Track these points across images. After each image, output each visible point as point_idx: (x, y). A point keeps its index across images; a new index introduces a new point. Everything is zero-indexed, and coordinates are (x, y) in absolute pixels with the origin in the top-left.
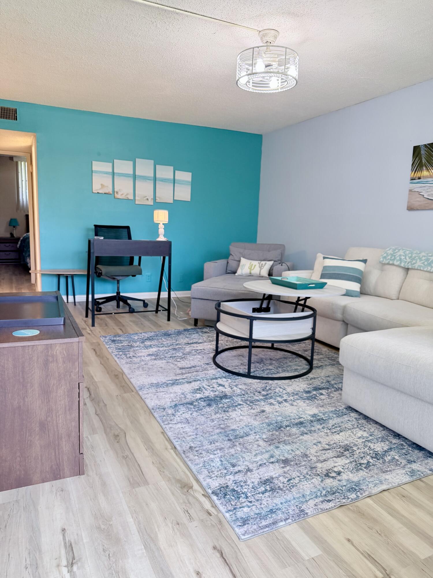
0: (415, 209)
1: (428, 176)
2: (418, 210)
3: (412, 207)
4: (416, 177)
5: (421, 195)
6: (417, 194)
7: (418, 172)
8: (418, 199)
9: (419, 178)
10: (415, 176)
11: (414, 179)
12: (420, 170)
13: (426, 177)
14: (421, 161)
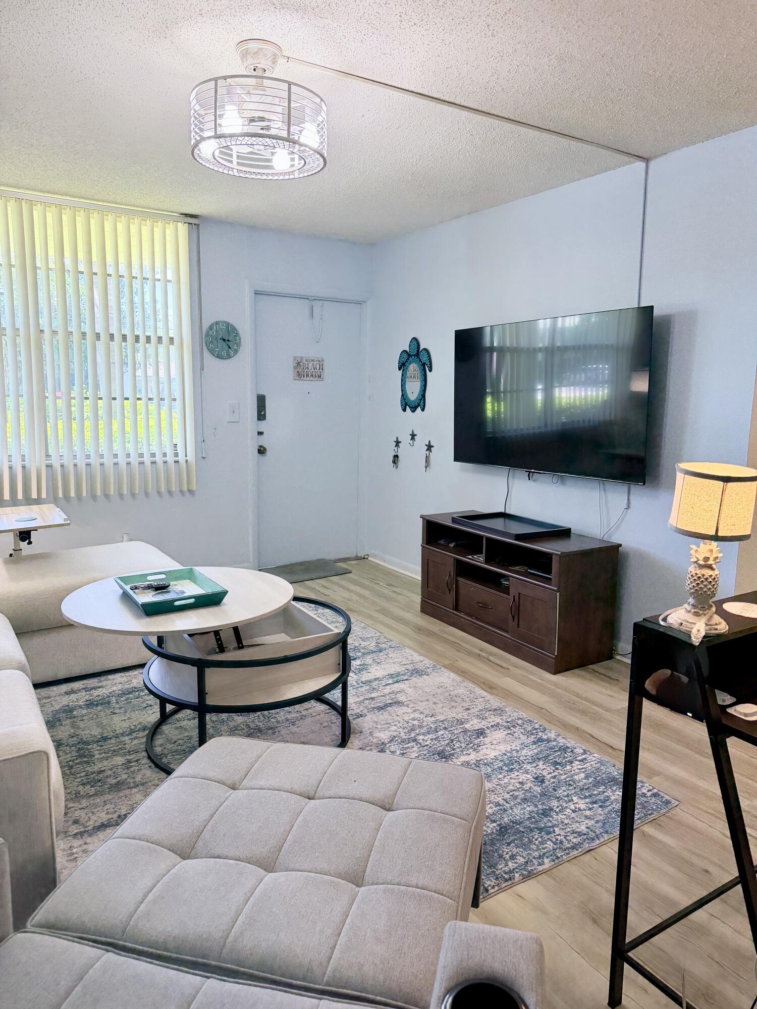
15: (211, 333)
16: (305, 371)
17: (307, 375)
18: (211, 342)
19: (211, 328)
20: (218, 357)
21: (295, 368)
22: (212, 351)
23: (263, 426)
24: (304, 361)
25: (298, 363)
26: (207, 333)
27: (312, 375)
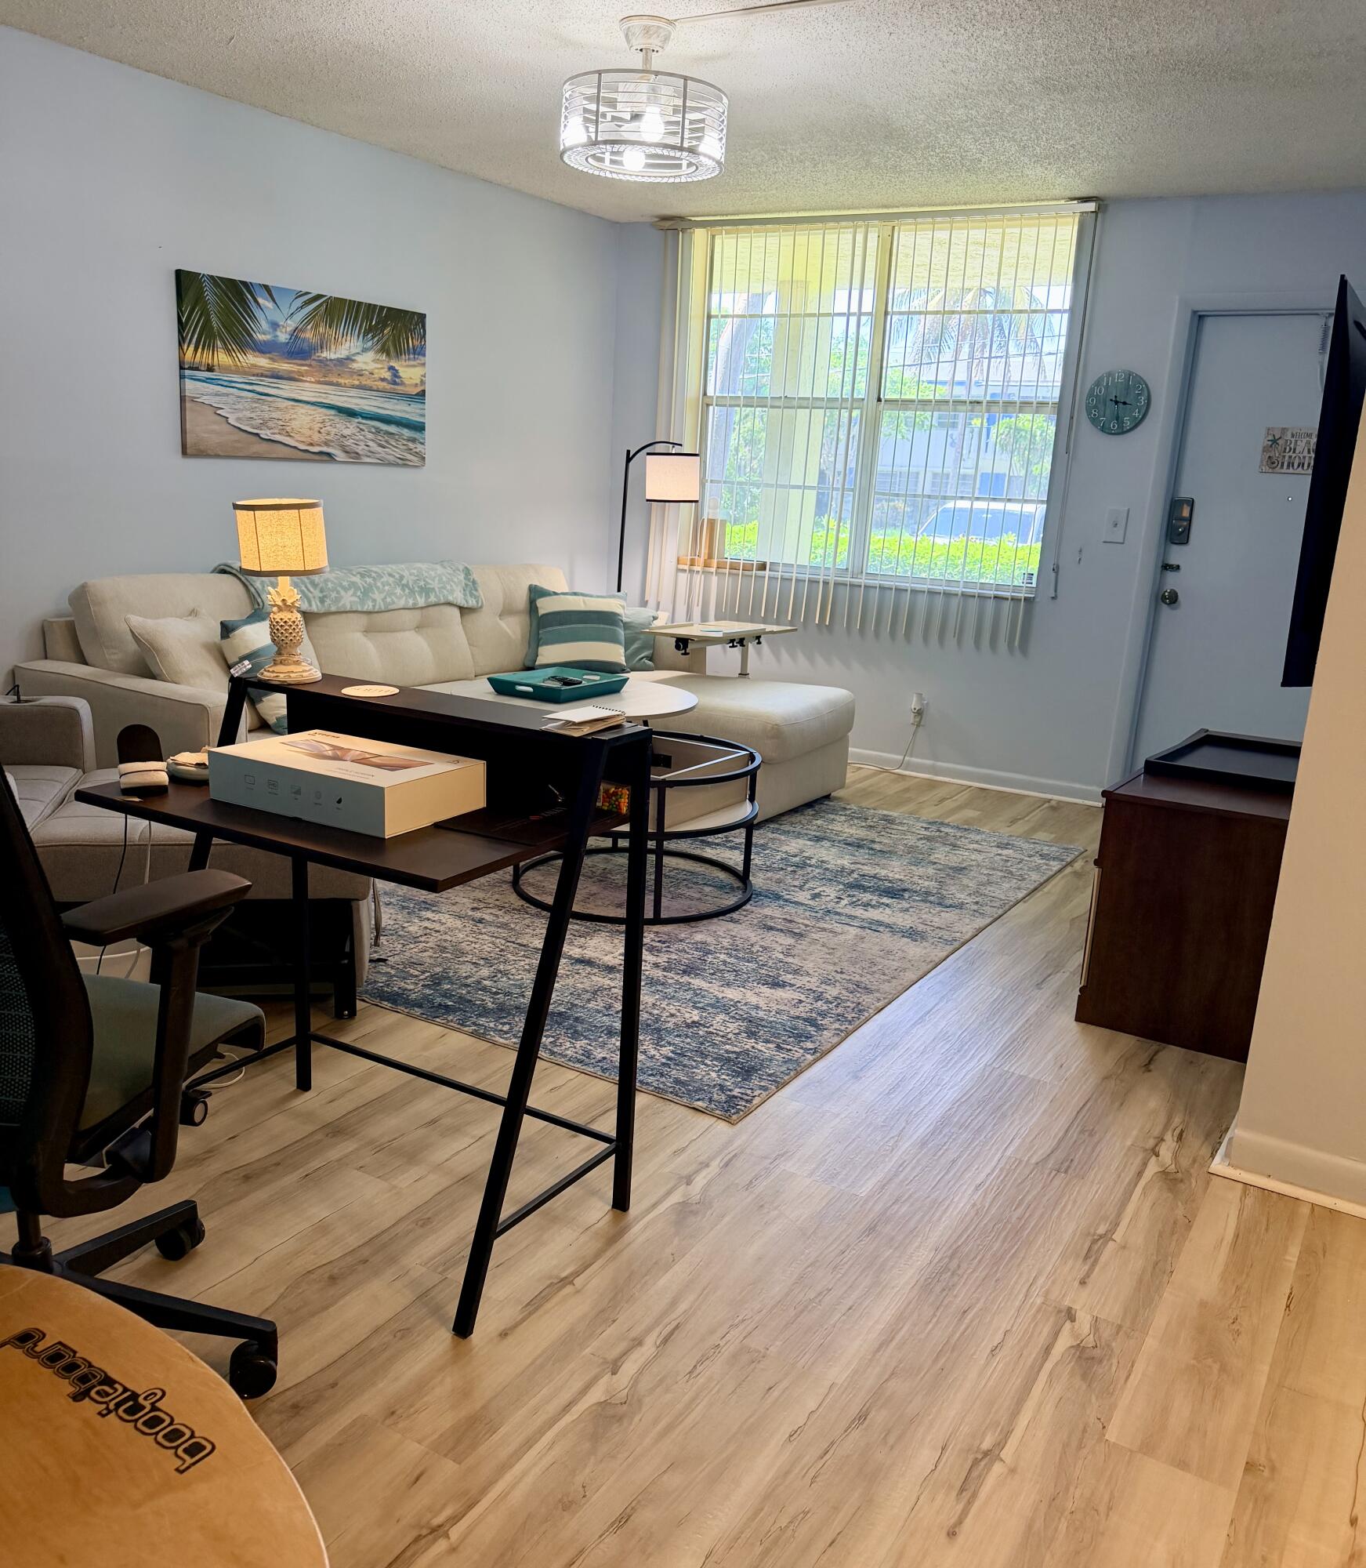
0: (210, 452)
1: (230, 366)
2: (217, 456)
3: (202, 448)
4: (201, 363)
5: (219, 418)
6: (210, 411)
7: (203, 349)
8: (216, 427)
9: (210, 369)
10: (197, 359)
11: (197, 369)
12: (209, 346)
13: (226, 369)
14: (208, 321)
15: (1096, 391)
16: (1287, 455)
17: (1291, 465)
18: (1095, 407)
19: (1098, 383)
20: (1103, 430)
21: (1265, 450)
22: (1094, 421)
23: (1177, 554)
24: (1289, 437)
25: (1275, 441)
26: (1092, 390)
27: (1300, 465)
